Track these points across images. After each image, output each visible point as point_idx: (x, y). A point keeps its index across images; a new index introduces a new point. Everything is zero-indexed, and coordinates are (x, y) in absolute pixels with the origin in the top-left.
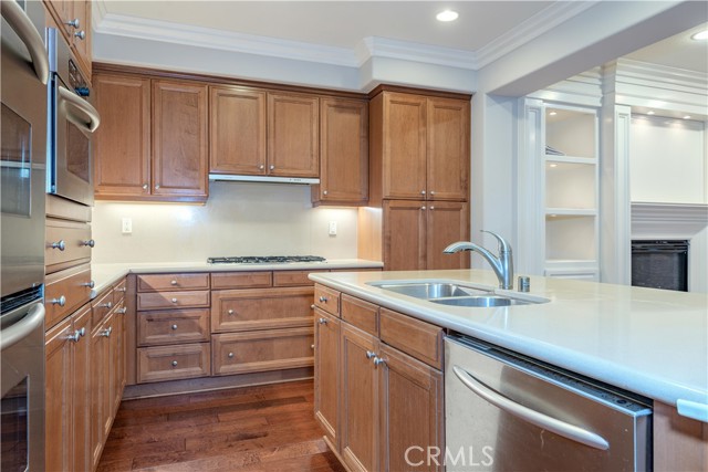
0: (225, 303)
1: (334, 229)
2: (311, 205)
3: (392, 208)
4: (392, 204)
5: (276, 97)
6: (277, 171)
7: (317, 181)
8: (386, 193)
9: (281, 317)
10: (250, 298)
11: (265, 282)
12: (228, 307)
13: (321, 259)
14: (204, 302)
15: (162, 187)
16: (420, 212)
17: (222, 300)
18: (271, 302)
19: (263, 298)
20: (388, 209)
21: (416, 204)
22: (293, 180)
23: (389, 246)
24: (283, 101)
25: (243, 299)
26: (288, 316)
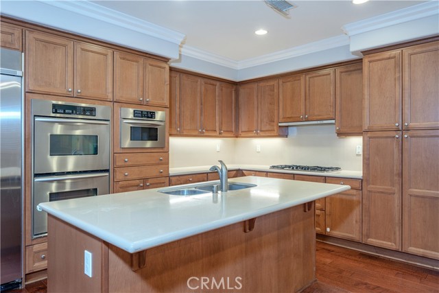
3: (370, 138)
4: (369, 134)
5: (310, 76)
6: (310, 118)
7: (333, 121)
8: (366, 127)
15: (261, 131)
16: (395, 139)
20: (367, 138)
21: (391, 134)
22: (319, 122)
24: (313, 77)
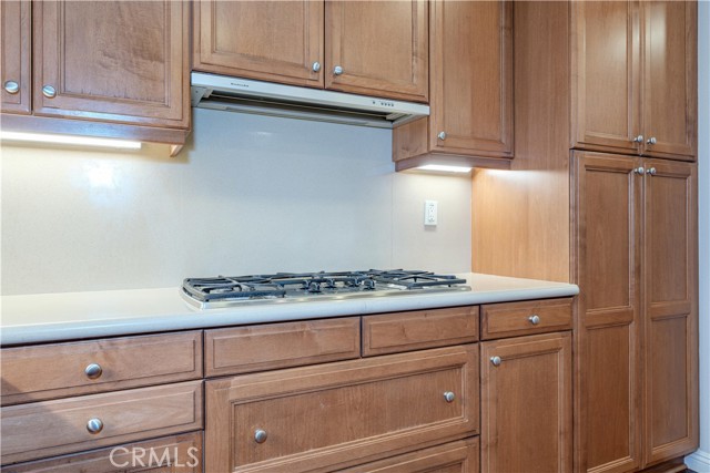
0: (243, 412)
1: (432, 215)
2: (392, 166)
3: (589, 169)
4: (588, 159)
6: (345, 81)
7: (423, 110)
8: (578, 137)
9: (379, 430)
10: (309, 392)
11: (343, 346)
12: (252, 420)
13: (452, 282)
14: (185, 416)
15: (62, 92)
16: (631, 177)
17: (236, 405)
18: (357, 394)
19: (338, 387)
20: (581, 170)
21: (625, 161)
22: (379, 104)
23: (584, 247)
25: (290, 395)
26: (395, 425)
